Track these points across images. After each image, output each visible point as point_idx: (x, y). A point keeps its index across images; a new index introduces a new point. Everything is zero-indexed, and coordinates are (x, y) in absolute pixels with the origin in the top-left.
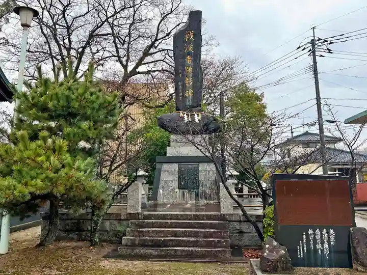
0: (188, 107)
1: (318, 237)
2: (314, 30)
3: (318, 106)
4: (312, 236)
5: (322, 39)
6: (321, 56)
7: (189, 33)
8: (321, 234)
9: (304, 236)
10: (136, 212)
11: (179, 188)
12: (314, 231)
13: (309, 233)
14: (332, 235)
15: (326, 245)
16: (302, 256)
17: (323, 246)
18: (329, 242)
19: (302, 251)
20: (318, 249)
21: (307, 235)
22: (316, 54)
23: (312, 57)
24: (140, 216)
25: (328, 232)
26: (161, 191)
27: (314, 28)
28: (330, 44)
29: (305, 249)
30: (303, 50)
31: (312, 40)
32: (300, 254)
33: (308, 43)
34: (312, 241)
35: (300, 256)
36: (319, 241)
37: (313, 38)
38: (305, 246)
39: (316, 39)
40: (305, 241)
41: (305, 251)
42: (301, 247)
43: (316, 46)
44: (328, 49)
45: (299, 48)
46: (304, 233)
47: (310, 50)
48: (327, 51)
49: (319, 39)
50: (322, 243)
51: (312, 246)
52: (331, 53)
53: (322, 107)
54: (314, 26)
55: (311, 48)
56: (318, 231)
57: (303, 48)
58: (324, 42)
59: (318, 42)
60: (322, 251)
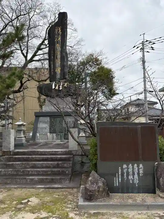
0: (58, 79)
1: (130, 170)
2: (144, 35)
3: (144, 82)
4: (126, 170)
5: (148, 41)
6: (148, 52)
7: (59, 29)
8: (133, 168)
9: (120, 170)
10: (9, 150)
11: (50, 133)
12: (128, 166)
13: (124, 167)
14: (141, 168)
15: (136, 176)
16: (117, 185)
17: (133, 177)
18: (138, 174)
19: (117, 181)
20: (130, 180)
21: (122, 169)
22: (145, 51)
23: (142, 52)
24: (11, 153)
25: (138, 166)
26: (38, 135)
27: (144, 34)
28: (153, 44)
29: (120, 179)
30: (137, 48)
31: (143, 42)
32: (116, 184)
33: (140, 43)
34: (126, 173)
35: (116, 185)
36: (131, 173)
37: (143, 40)
38: (120, 177)
39: (145, 41)
40: (120, 174)
41: (120, 181)
42: (117, 178)
43: (145, 46)
44: (152, 47)
45: (135, 47)
46: (120, 168)
47: (141, 48)
48: (151, 49)
49: (147, 41)
50: (134, 174)
51: (125, 177)
52: (154, 50)
53: (147, 83)
54: (144, 33)
55: (141, 47)
56: (130, 166)
57: (137, 47)
58: (150, 43)
59: (146, 43)
60: (133, 180)
